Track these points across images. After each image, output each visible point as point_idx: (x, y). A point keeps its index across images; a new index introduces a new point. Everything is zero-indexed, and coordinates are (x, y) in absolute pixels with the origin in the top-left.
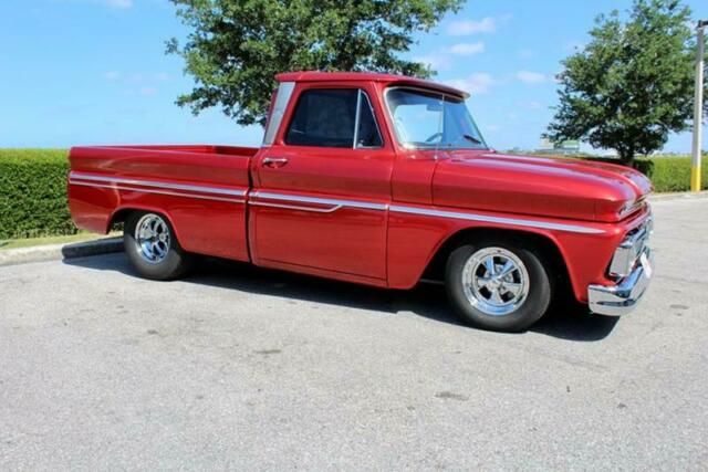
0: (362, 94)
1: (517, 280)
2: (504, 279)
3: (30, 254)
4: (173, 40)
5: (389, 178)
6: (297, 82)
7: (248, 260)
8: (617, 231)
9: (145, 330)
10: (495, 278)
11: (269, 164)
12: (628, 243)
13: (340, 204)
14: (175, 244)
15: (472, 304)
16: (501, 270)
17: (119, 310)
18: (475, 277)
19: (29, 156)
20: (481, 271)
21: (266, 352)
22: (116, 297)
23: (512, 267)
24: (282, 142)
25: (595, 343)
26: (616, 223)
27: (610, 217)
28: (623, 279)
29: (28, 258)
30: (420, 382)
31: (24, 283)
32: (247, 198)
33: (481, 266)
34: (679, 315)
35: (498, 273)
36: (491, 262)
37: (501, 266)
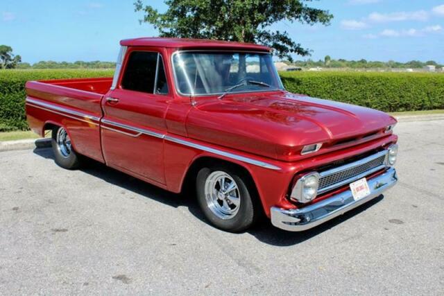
0: (160, 57)
1: (237, 196)
3: (15, 144)
4: (139, 2)
5: (164, 117)
6: (128, 46)
7: (104, 162)
11: (109, 101)
13: (141, 131)
16: (228, 187)
18: (215, 191)
20: (218, 186)
21: (57, 230)
23: (234, 186)
24: (120, 87)
27: (290, 158)
28: (303, 204)
32: (100, 123)
33: (218, 182)
34: (386, 229)
35: (226, 190)
36: (223, 181)
37: (229, 184)
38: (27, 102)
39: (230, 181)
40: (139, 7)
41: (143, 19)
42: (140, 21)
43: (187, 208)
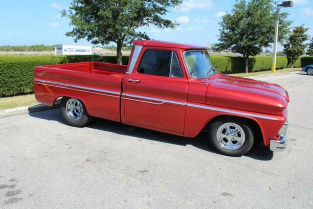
0: (174, 54)
1: (239, 135)
2: (234, 135)
5: (186, 92)
6: (143, 46)
7: (120, 121)
8: (283, 119)
9: (85, 159)
10: (230, 135)
11: (131, 82)
12: (286, 123)
13: (164, 101)
14: (85, 112)
17: (67, 146)
18: (221, 134)
20: (224, 131)
21: (142, 172)
22: (62, 138)
23: (237, 130)
24: (136, 72)
26: (282, 116)
29: (14, 114)
31: (17, 129)
32: (121, 96)
35: (232, 133)
36: (229, 128)
37: (233, 130)
38: (36, 82)
39: (234, 128)
40: (64, 14)
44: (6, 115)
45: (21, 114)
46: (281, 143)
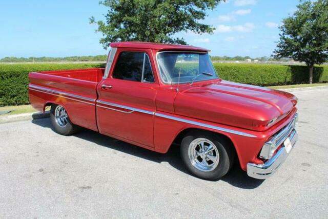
0: (146, 55)
1: (215, 155)
2: (208, 154)
3: (18, 117)
4: (92, 17)
5: (155, 99)
6: (118, 48)
7: (97, 131)
8: (264, 136)
9: (39, 168)
10: (204, 153)
11: (104, 87)
12: (270, 142)
13: (134, 110)
14: (69, 121)
15: (193, 164)
16: (207, 149)
18: (195, 151)
19: (34, 68)
20: (198, 148)
21: (84, 188)
22: (39, 145)
23: (212, 148)
24: (111, 77)
25: (251, 190)
26: (264, 132)
27: (261, 129)
28: (267, 160)
29: (17, 119)
30: (147, 215)
32: (96, 103)
33: (198, 146)
34: (304, 171)
35: (205, 151)
36: (203, 145)
37: (207, 147)
38: (30, 88)
39: (208, 145)
40: (92, 21)
41: (97, 28)
42: (96, 31)
43: (168, 163)
44: (9, 120)
45: (25, 120)
46: (263, 168)
